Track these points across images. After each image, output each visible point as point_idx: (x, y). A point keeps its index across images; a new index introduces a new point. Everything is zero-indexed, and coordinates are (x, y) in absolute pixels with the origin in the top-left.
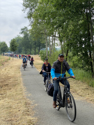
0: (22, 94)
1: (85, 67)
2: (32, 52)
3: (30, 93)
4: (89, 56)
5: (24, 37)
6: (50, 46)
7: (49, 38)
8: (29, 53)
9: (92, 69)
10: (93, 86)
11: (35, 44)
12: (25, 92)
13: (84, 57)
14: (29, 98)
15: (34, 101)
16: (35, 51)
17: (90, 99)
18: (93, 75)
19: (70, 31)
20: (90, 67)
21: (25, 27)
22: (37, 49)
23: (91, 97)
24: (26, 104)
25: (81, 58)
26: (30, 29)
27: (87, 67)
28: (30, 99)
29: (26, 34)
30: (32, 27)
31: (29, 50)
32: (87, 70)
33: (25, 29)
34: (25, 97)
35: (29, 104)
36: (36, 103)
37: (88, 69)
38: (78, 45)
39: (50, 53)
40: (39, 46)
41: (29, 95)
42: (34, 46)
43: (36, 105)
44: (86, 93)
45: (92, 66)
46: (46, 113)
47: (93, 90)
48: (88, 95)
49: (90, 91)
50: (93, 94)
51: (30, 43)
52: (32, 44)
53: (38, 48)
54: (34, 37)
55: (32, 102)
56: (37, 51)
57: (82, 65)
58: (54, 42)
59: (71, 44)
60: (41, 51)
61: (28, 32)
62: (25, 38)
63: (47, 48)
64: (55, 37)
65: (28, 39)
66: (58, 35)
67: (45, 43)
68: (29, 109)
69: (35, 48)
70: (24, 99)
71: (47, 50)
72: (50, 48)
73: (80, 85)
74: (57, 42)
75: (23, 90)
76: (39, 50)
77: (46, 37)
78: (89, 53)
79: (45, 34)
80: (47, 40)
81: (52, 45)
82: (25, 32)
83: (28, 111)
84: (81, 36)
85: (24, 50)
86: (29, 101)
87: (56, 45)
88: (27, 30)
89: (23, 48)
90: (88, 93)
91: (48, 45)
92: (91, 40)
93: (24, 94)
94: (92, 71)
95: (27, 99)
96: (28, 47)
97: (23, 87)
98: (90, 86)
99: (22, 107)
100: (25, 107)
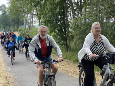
0: (2, 68)
1: (61, 42)
2: (10, 29)
3: (10, 67)
4: (64, 32)
5: (2, 14)
6: (29, 23)
7: (27, 16)
8: (8, 30)
9: (67, 43)
10: (67, 59)
11: (14, 21)
12: (5, 66)
13: (59, 33)
14: (9, 71)
15: (13, 74)
16: (14, 28)
17: (65, 70)
18: (67, 49)
19: (47, 9)
20: (65, 42)
21: (3, 5)
22: (15, 26)
23: (66, 68)
24: (6, 77)
25: (57, 34)
26: (8, 7)
27: (62, 41)
28: (10, 73)
29: (4, 12)
30: (10, 5)
31: (8, 27)
32: (62, 45)
33: (3, 7)
34: (5, 71)
35: (9, 77)
36: (16, 76)
37: (64, 44)
38: (54, 22)
39: (28, 30)
40: (18, 23)
41: (9, 69)
42: (13, 23)
43: (16, 77)
44: (61, 65)
45: (66, 41)
46: (26, 84)
47: (67, 62)
48: (63, 67)
49: (65, 63)
50: (67, 66)
51: (9, 20)
52: (11, 22)
53: (17, 25)
54: (13, 14)
55: (11, 75)
56: (16, 28)
57: (58, 40)
58: (32, 20)
59: (48, 21)
60: (19, 28)
61: (6, 10)
62: (3, 16)
63: (26, 25)
64: (33, 14)
65: (6, 16)
66: (36, 13)
67: (24, 21)
68: (9, 82)
69: (14, 25)
70: (4, 73)
71: (26, 27)
72: (28, 25)
73: (56, 58)
74: (36, 19)
75: (3, 64)
76: (18, 27)
77: (25, 15)
78: (64, 29)
79: (24, 11)
80: (25, 17)
81: (31, 22)
82: (3, 10)
83: (8, 84)
84: (57, 14)
85: (3, 28)
86: (8, 74)
87: (34, 22)
88: (5, 8)
89: (2, 25)
90: (63, 65)
91: (27, 22)
92: (66, 18)
93: (4, 68)
94: (67, 46)
95: (7, 73)
96: (6, 25)
97: (3, 62)
98: (65, 58)
99: (2, 80)
100: (6, 80)
